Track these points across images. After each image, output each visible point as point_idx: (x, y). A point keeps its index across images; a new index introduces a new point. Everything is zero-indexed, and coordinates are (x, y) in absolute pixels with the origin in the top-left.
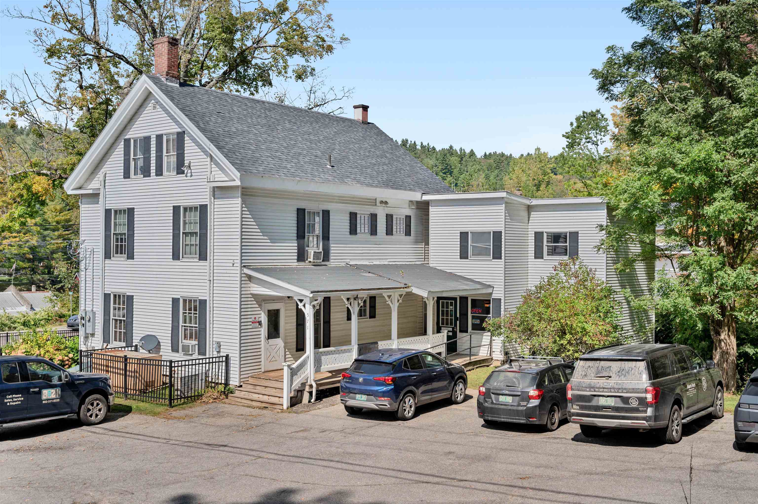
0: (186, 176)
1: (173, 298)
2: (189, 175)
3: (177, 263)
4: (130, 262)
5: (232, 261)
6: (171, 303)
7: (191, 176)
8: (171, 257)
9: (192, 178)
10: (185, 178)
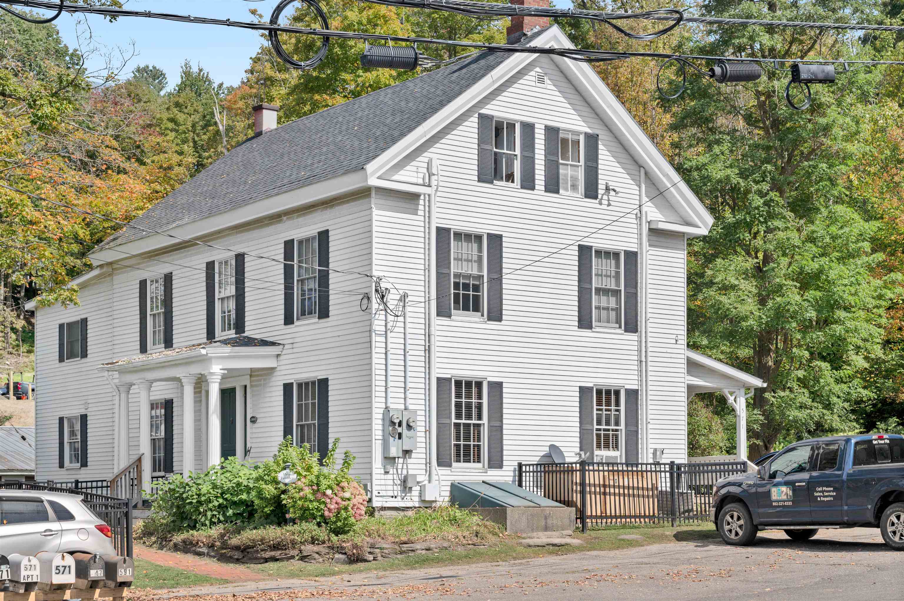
0: (601, 204)
1: (580, 387)
2: (605, 202)
3: (586, 333)
4: (493, 325)
5: (674, 337)
6: (578, 394)
7: (609, 205)
8: (576, 324)
9: (610, 208)
10: (598, 206)
